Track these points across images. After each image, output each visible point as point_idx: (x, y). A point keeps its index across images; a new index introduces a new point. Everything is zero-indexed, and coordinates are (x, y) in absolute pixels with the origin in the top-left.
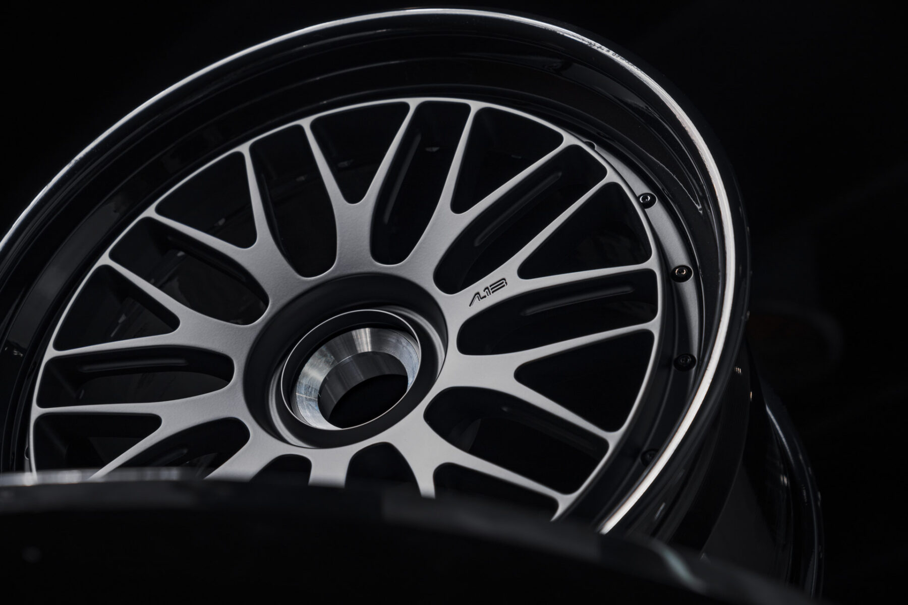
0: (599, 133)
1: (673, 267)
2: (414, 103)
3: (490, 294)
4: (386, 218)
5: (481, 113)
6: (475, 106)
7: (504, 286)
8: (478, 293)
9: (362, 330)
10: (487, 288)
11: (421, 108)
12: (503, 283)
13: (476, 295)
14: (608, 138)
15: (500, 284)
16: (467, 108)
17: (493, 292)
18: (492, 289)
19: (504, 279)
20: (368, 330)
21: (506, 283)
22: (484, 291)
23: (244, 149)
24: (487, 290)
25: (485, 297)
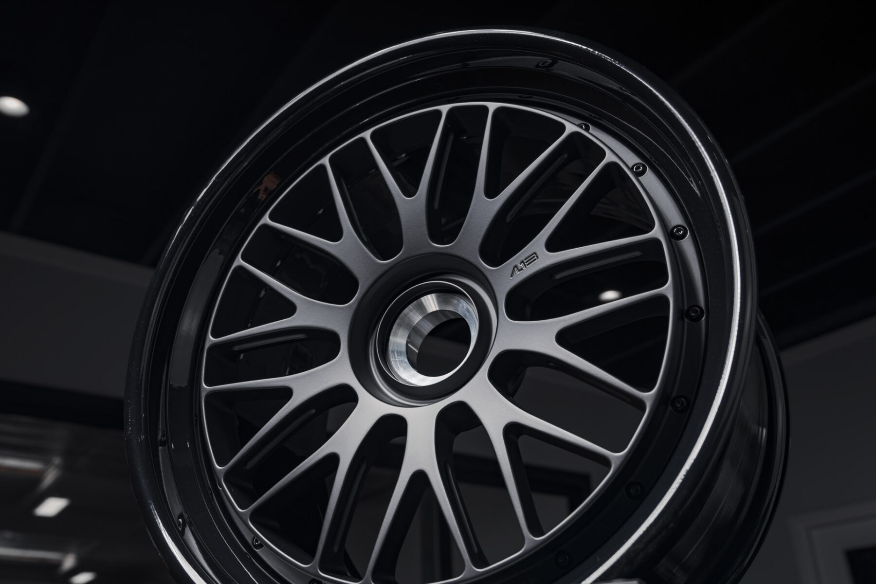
0: (590, 115)
1: (671, 228)
2: (445, 109)
3: (526, 267)
4: (436, 205)
5: (498, 111)
6: (492, 106)
7: (535, 259)
8: (516, 266)
9: (429, 296)
10: (522, 262)
11: (451, 112)
12: (534, 257)
13: (514, 268)
14: (600, 119)
15: (533, 257)
16: (486, 109)
17: (528, 265)
18: (526, 262)
19: (535, 253)
20: (433, 295)
21: (537, 257)
22: (521, 264)
23: (326, 161)
24: (523, 264)
25: (522, 269)
